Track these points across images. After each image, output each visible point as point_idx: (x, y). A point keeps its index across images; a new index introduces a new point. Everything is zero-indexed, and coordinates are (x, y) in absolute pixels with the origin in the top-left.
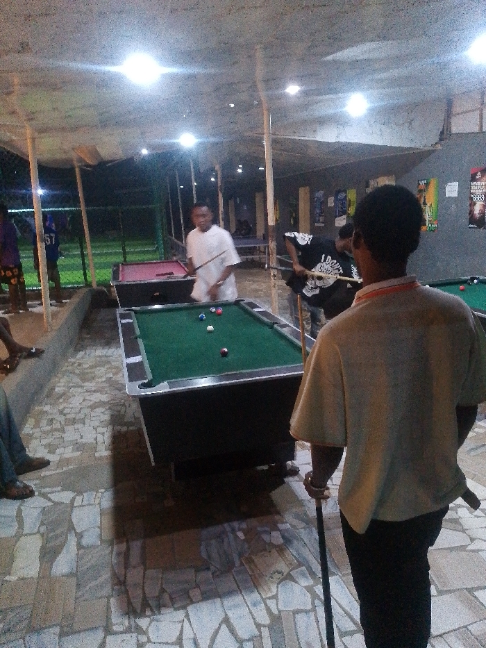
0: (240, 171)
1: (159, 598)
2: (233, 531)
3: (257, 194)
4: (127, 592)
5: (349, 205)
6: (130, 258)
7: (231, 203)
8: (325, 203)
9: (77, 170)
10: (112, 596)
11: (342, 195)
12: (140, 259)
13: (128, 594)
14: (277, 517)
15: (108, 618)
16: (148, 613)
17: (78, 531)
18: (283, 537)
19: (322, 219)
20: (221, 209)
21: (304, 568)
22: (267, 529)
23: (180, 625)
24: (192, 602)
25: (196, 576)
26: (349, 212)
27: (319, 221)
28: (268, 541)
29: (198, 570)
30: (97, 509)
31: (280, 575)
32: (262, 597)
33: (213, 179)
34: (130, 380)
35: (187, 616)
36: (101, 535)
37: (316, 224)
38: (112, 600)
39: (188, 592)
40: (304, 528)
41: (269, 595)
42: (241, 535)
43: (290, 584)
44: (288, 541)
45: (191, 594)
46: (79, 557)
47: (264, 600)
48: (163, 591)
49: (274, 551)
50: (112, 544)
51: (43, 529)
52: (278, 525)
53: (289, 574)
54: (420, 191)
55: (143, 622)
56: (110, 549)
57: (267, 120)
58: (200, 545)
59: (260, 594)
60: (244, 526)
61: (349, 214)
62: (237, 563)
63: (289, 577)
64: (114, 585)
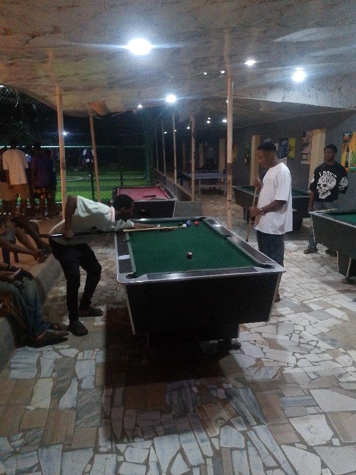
0: (209, 122)
1: (133, 430)
2: (190, 386)
3: (220, 140)
4: (111, 424)
5: (290, 150)
6: (126, 183)
7: (201, 145)
9: (91, 119)
10: (100, 426)
11: (284, 143)
12: (133, 184)
13: (112, 426)
14: (223, 379)
15: (97, 441)
16: (125, 440)
17: (80, 377)
18: (226, 394)
20: (193, 150)
21: (240, 418)
22: (215, 387)
23: (148, 451)
24: (157, 436)
25: (161, 417)
26: (289, 155)
28: (215, 395)
29: (162, 413)
30: (93, 363)
31: (222, 421)
32: (208, 436)
33: (188, 128)
34: (121, 272)
35: (153, 445)
36: (95, 381)
38: (101, 430)
39: (155, 428)
40: (243, 388)
41: (214, 435)
42: (195, 389)
43: (229, 428)
44: (229, 396)
45: (157, 429)
46: (78, 397)
47: (210, 439)
48: (137, 425)
49: (219, 403)
50: (102, 389)
51: (55, 374)
52: (223, 384)
53: (229, 421)
54: (345, 141)
55: (121, 447)
56: (101, 391)
57: (230, 85)
58: (166, 394)
59: (207, 434)
60: (198, 383)
61: (289, 156)
62: (192, 410)
63: (229, 423)
64: (102, 419)
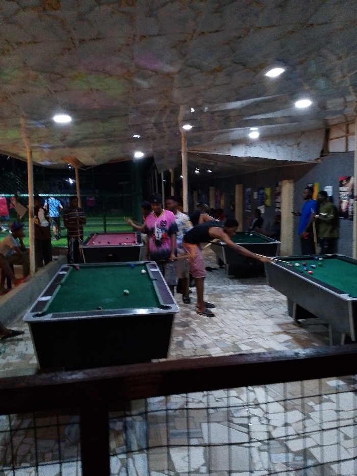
0: (197, 172)
8: (251, 196)
11: (261, 191)
18: (124, 426)
19: (250, 207)
22: (116, 420)
25: (54, 445)
27: (248, 209)
34: (32, 311)
37: (247, 211)
40: (140, 421)
44: (126, 428)
45: (46, 456)
50: (12, 419)
53: (114, 449)
58: (67, 425)
61: (266, 205)
